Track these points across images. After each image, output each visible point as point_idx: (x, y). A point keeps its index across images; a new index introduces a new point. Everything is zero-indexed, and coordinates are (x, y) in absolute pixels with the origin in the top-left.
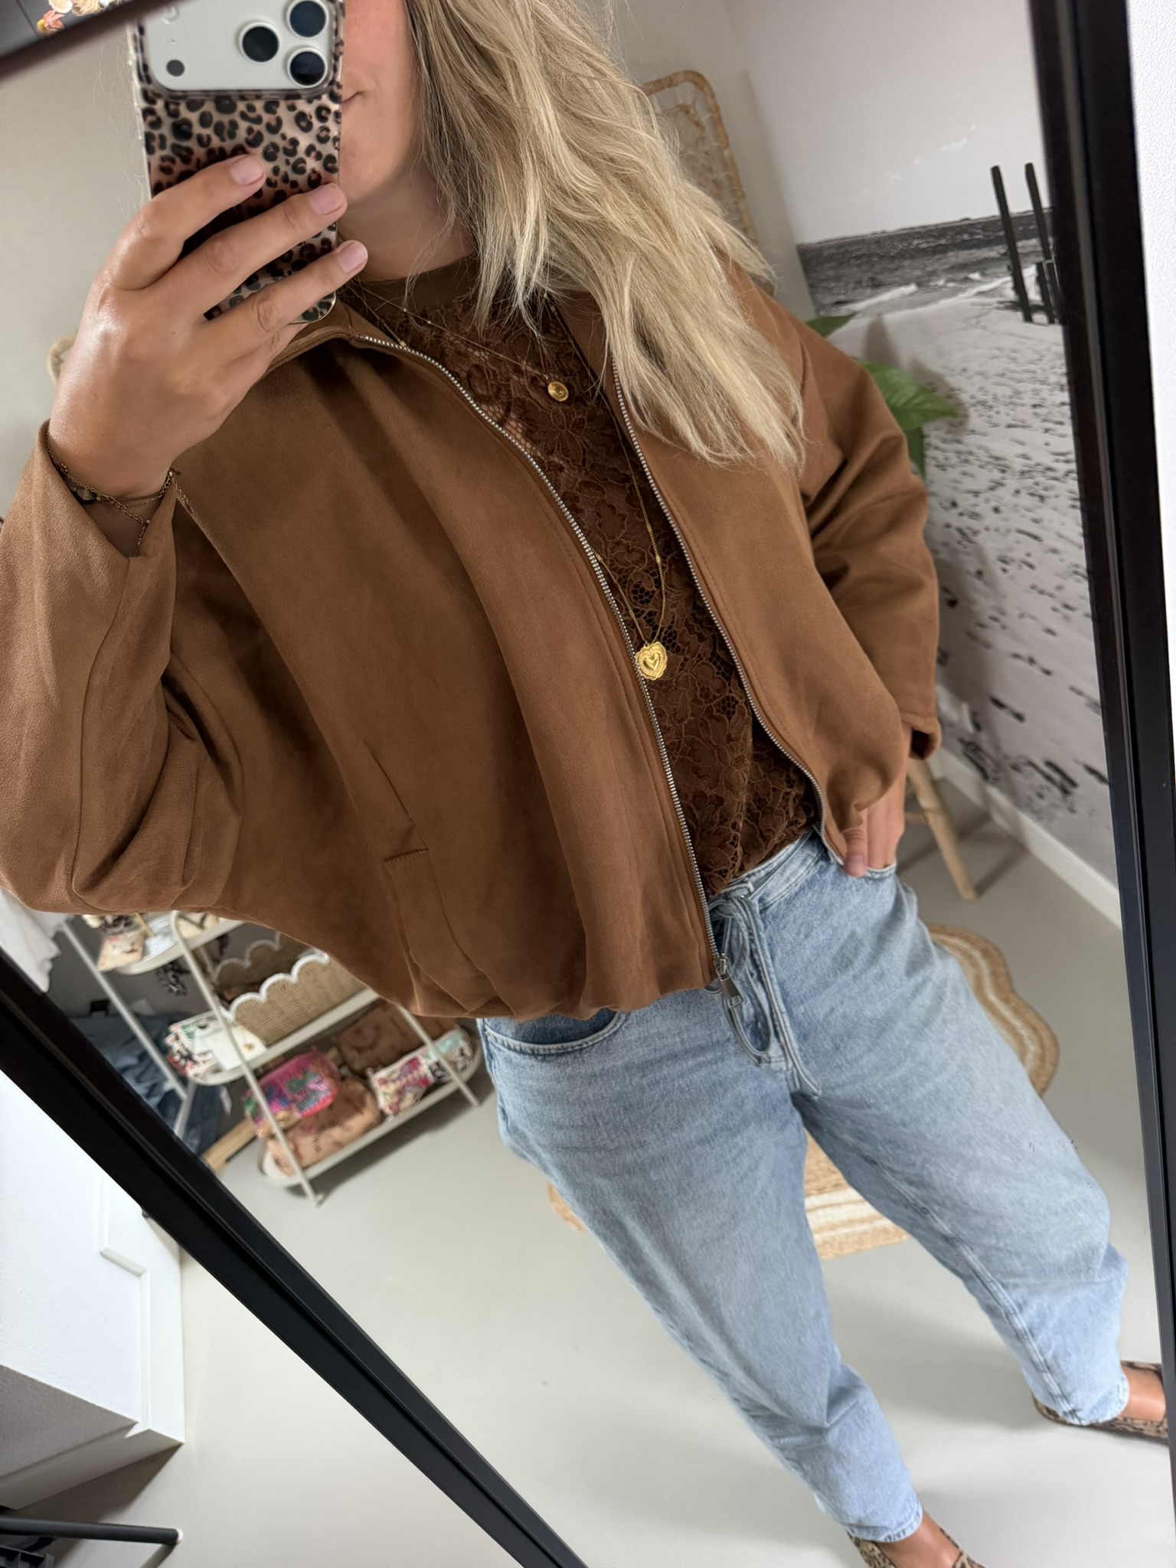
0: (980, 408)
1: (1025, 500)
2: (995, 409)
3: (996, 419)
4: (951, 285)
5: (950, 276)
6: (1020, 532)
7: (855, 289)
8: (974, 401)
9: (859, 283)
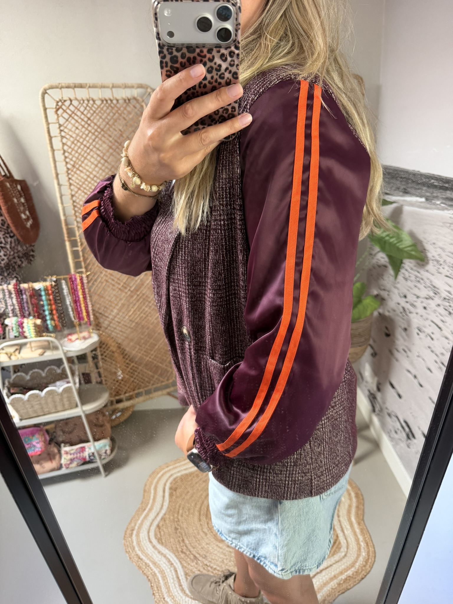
0: (435, 263)
1: (441, 310)
2: (442, 266)
3: (441, 270)
4: (443, 205)
5: (444, 201)
6: (432, 322)
7: (395, 190)
8: (433, 258)
9: (398, 188)
